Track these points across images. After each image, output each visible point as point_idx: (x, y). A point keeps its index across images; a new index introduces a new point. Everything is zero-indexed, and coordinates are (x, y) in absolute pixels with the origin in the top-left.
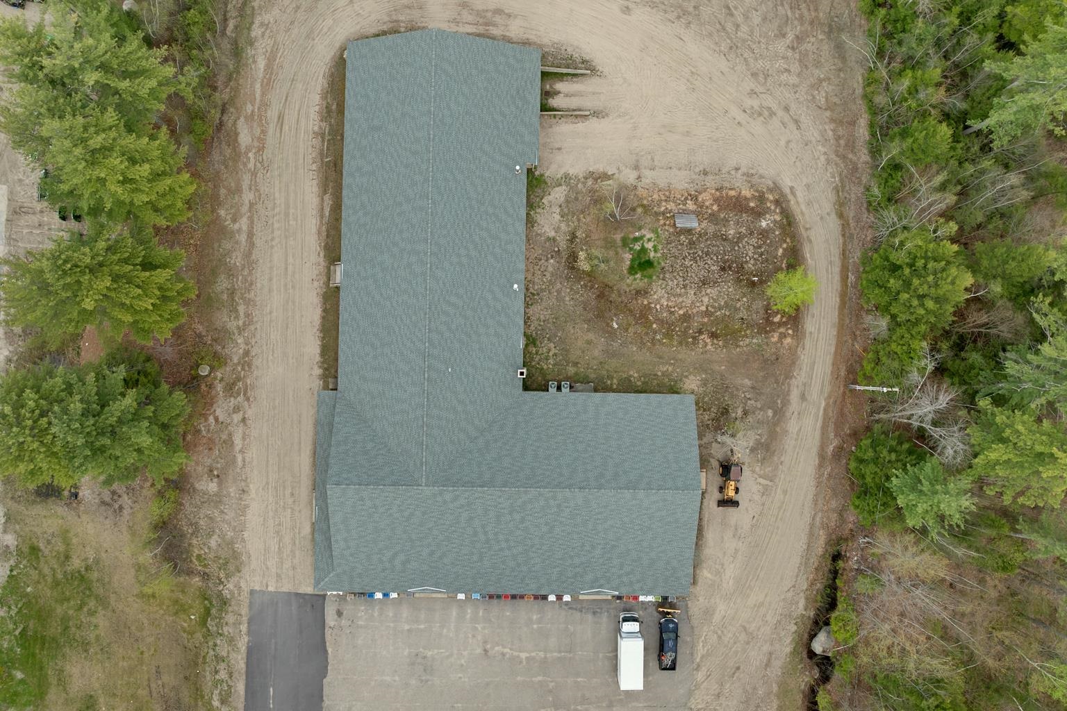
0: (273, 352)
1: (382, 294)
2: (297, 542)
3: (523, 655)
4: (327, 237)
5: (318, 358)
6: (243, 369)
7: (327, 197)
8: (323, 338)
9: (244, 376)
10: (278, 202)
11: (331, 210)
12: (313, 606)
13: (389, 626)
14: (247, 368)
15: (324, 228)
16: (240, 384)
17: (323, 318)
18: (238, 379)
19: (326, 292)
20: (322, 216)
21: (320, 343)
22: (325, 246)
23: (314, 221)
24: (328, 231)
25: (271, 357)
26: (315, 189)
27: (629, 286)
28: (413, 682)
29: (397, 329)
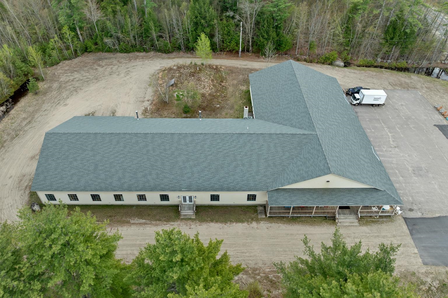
0: (243, 253)
1: (204, 162)
2: (376, 235)
3: (390, 135)
4: (160, 220)
5: (245, 224)
6: (259, 274)
7: (132, 221)
8: (231, 221)
9: (264, 273)
10: (129, 252)
11: (142, 218)
12: (414, 225)
13: (405, 186)
14: (258, 272)
15: (154, 222)
16: (271, 276)
17: (217, 222)
18: (267, 278)
19: (199, 221)
20: (145, 224)
21: (235, 223)
22: (167, 221)
23: (148, 228)
24: (156, 220)
25: (247, 254)
26: (125, 228)
27: (199, 99)
28: (430, 175)
29: (225, 151)
